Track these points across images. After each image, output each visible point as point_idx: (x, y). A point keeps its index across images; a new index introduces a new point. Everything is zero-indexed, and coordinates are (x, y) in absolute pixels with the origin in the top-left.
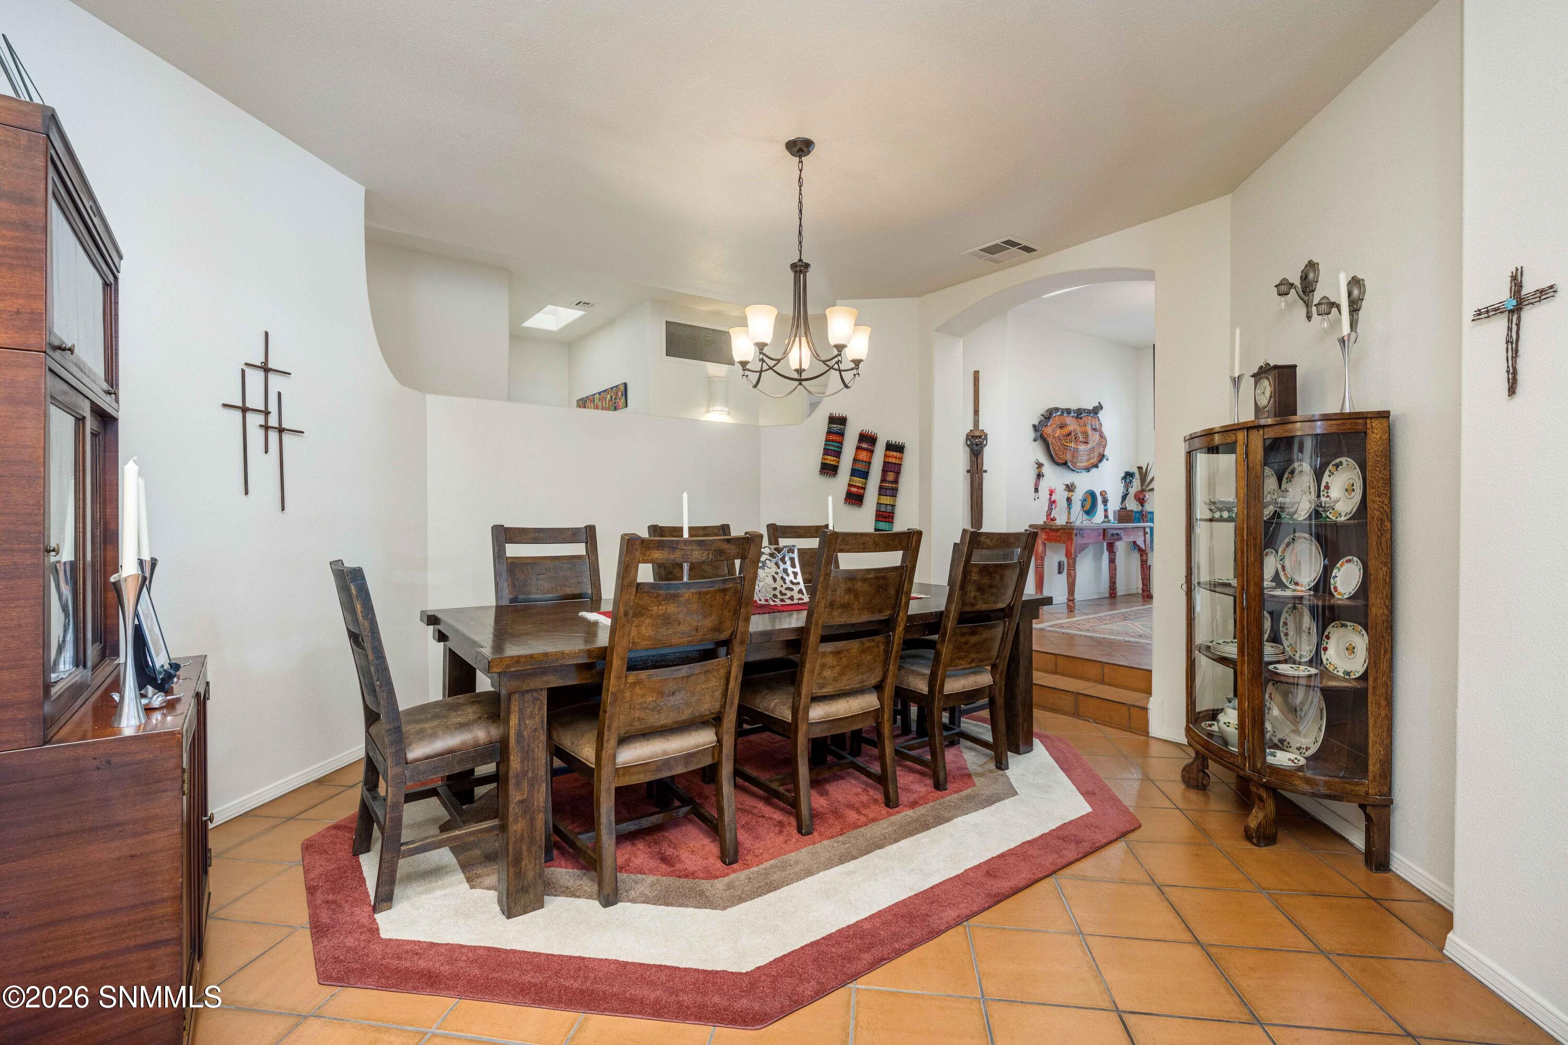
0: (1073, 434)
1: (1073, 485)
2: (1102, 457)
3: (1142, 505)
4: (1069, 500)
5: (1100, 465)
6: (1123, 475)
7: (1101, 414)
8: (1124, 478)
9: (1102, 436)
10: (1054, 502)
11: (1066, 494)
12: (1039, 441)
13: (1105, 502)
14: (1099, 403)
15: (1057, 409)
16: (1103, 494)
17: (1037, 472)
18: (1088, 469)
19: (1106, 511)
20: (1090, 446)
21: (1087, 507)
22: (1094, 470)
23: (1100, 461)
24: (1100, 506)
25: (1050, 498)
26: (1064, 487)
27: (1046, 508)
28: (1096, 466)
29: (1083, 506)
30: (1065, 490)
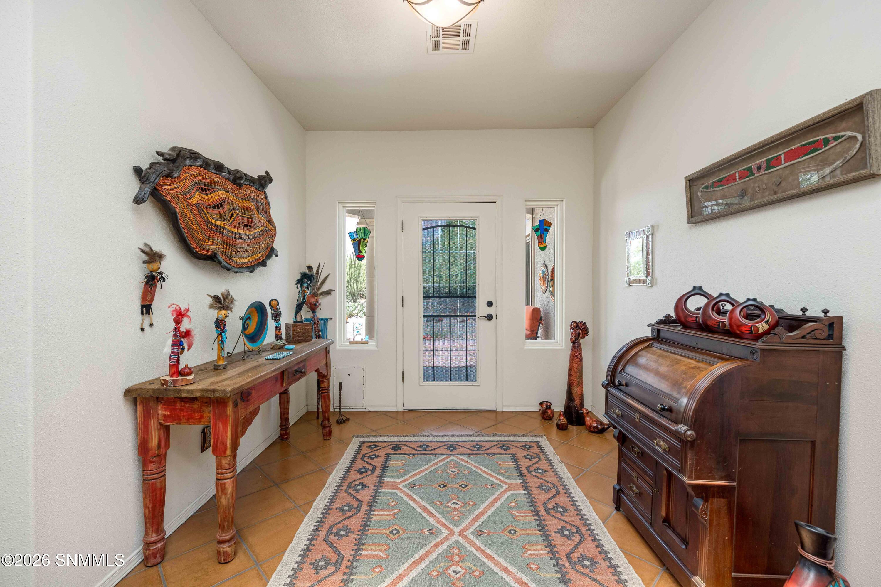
0: (226, 207)
1: (227, 296)
2: (271, 252)
3: (314, 312)
4: (220, 324)
5: (269, 262)
6: (299, 277)
7: (270, 190)
8: (300, 282)
9: (270, 221)
10: (188, 334)
11: (214, 314)
12: (148, 207)
13: (277, 316)
14: (267, 172)
15: (194, 156)
16: (273, 304)
17: (147, 272)
18: (251, 269)
19: (278, 329)
20: (253, 232)
21: (251, 330)
22: (261, 269)
23: (269, 257)
24: (271, 324)
25: (177, 329)
26: (210, 300)
27: (168, 350)
28: (263, 264)
29: (244, 328)
30: (211, 306)
